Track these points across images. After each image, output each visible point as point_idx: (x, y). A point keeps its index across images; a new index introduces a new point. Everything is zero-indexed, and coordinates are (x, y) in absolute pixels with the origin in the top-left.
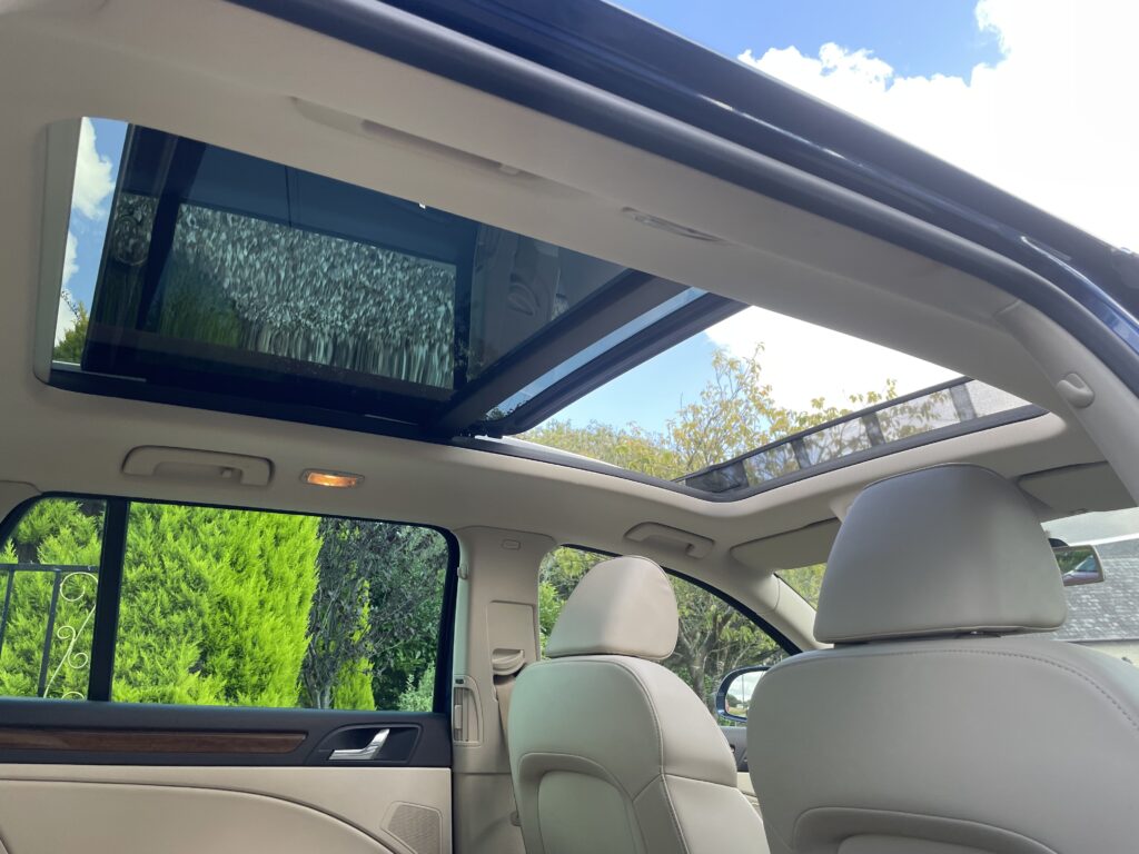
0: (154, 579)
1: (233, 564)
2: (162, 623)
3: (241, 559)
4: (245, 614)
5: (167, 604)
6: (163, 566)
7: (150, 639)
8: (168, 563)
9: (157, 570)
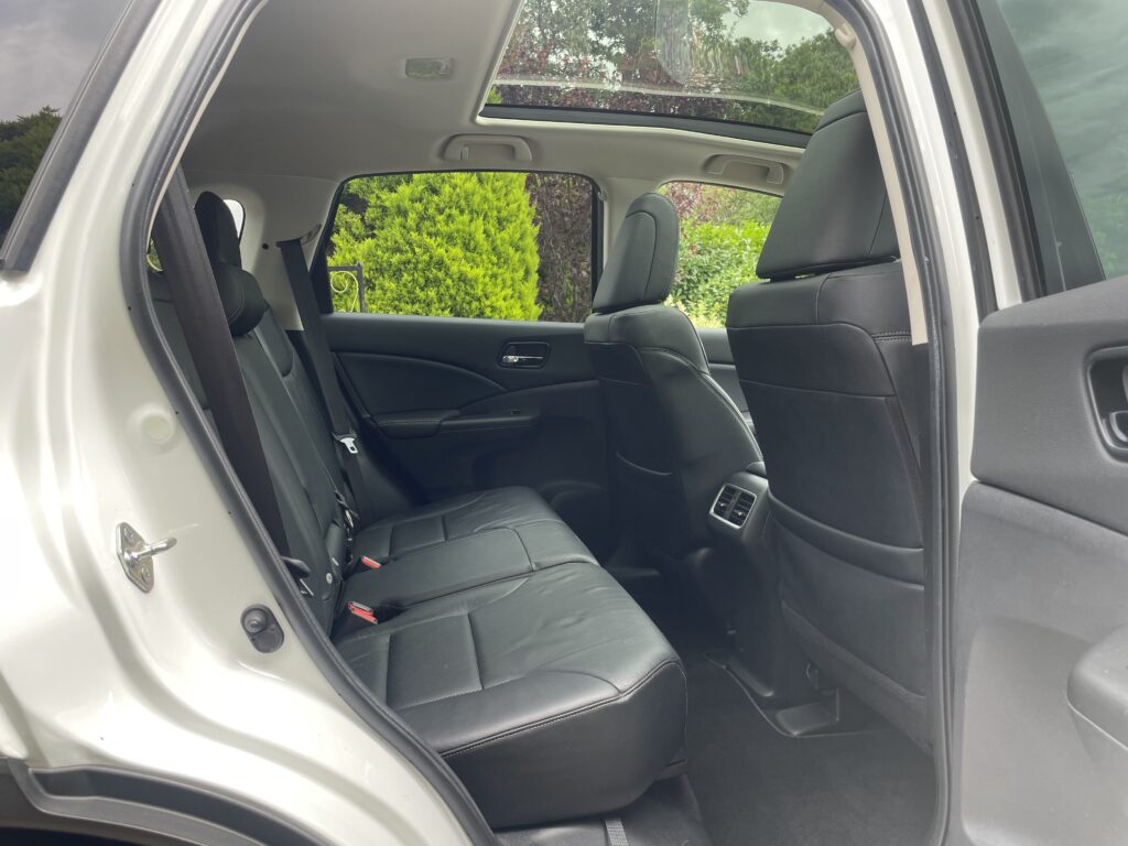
0: (409, 262)
1: (466, 247)
2: (422, 295)
4: (480, 287)
5: (422, 281)
6: (415, 253)
7: (416, 306)
8: (417, 250)
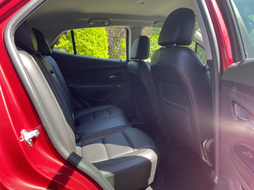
3: (92, 41)
4: (94, 52)
9: (78, 44)
